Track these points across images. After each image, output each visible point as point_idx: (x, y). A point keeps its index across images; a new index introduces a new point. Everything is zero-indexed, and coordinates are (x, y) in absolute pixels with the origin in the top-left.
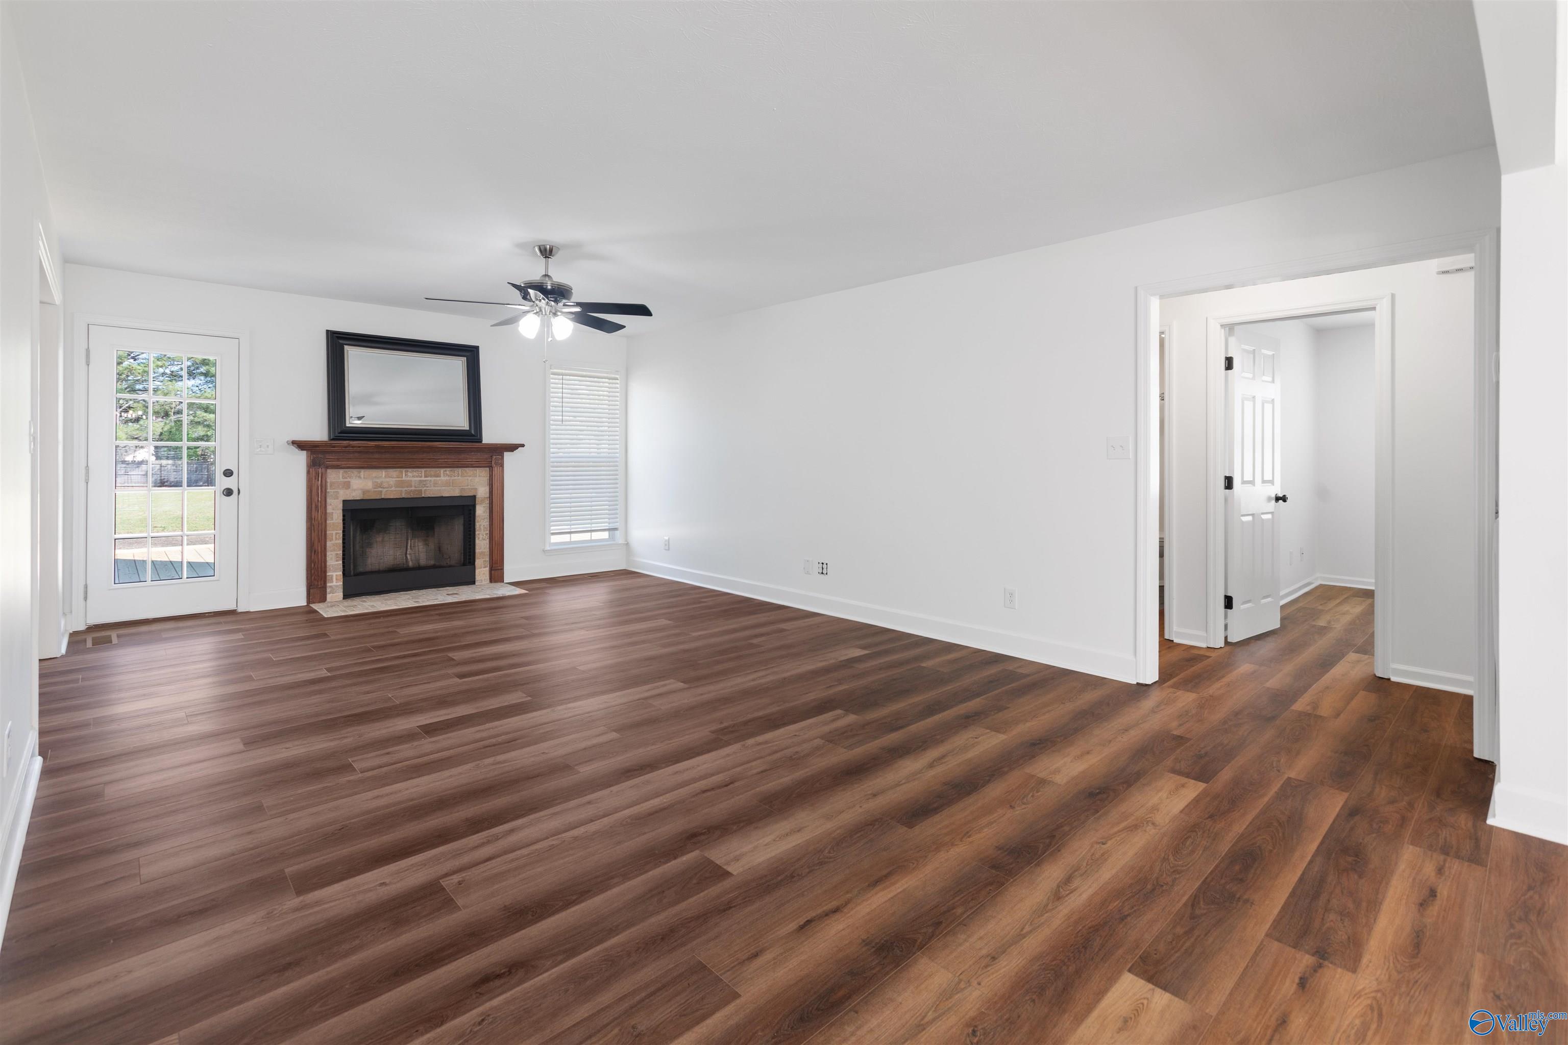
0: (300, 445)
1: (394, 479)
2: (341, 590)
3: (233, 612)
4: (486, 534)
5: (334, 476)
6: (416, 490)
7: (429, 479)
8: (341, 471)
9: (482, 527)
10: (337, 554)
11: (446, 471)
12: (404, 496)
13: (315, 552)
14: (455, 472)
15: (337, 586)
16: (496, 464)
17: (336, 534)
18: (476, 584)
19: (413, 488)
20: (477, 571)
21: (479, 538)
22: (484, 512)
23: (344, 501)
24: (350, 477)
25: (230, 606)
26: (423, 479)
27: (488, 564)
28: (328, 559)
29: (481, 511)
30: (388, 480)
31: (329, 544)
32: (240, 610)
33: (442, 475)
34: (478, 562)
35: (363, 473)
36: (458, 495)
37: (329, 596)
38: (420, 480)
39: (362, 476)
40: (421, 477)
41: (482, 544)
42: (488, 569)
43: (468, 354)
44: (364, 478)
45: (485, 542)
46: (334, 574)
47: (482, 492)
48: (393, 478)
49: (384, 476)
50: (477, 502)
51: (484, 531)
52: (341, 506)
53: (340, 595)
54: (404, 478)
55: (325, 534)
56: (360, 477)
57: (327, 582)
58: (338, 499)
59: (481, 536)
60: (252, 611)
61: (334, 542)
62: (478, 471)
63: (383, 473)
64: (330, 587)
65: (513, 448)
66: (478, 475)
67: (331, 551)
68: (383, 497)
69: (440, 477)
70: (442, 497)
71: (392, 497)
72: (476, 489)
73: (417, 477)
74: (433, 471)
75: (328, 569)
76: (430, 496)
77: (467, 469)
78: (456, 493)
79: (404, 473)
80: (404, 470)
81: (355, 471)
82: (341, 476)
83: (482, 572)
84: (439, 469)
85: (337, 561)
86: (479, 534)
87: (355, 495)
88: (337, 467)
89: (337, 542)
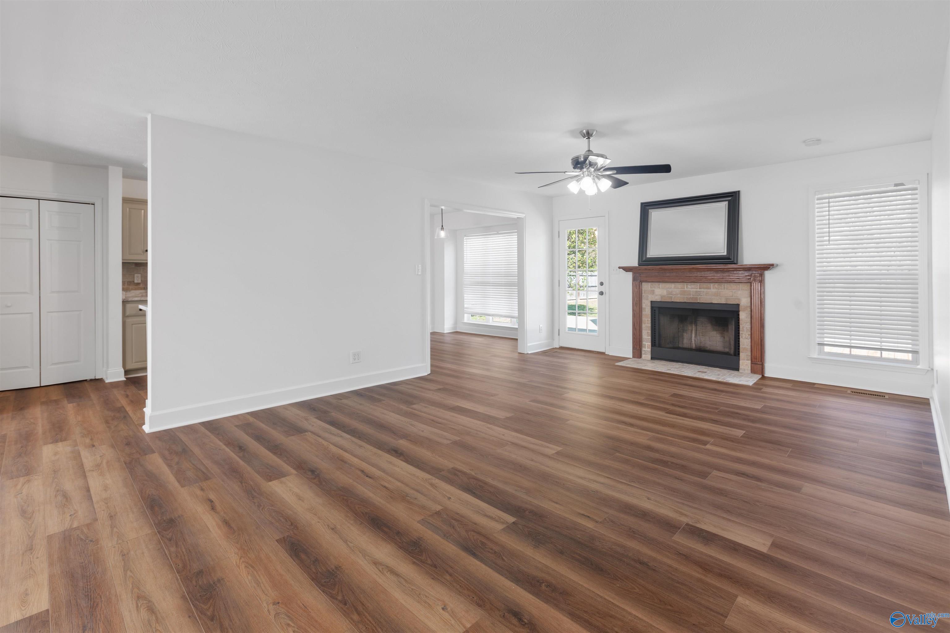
0: (627, 269)
1: (680, 290)
2: (650, 354)
3: (603, 353)
4: (748, 335)
5: (646, 287)
6: (693, 298)
7: (702, 290)
8: (650, 284)
9: (745, 329)
10: (648, 332)
11: (715, 285)
12: (685, 301)
13: (635, 329)
14: (721, 286)
15: (647, 351)
16: (757, 280)
17: (647, 320)
18: (740, 371)
19: (692, 296)
20: (741, 362)
21: (742, 337)
22: (746, 318)
23: (651, 301)
24: (654, 287)
25: (604, 351)
26: (698, 290)
27: (750, 358)
28: (643, 334)
29: (744, 316)
30: (675, 290)
31: (644, 326)
32: (606, 353)
33: (712, 288)
34: (742, 355)
35: (662, 285)
36: (724, 303)
37: (643, 356)
38: (696, 291)
39: (661, 287)
40: (697, 289)
41: (745, 342)
42: (750, 361)
43: (730, 198)
44: (662, 288)
45: (747, 340)
46: (647, 344)
47: (744, 302)
48: (679, 289)
49: (673, 287)
50: (740, 309)
51: (747, 332)
52: (649, 304)
53: (649, 356)
54: (686, 289)
55: (641, 320)
56: (659, 288)
57: (643, 347)
58: (648, 300)
59: (744, 336)
60: (612, 354)
61: (646, 325)
62: (741, 286)
63: (673, 285)
64: (644, 350)
66: (741, 289)
67: (644, 330)
68: (673, 301)
69: (710, 289)
72: (739, 299)
73: (694, 288)
74: (705, 285)
75: (642, 340)
76: (703, 302)
77: (733, 284)
78: (723, 302)
79: (685, 286)
80: (685, 284)
81: (657, 284)
82: (649, 287)
83: (745, 362)
84: (710, 284)
85: (648, 336)
87: (657, 298)
88: (646, 281)
89: (647, 325)
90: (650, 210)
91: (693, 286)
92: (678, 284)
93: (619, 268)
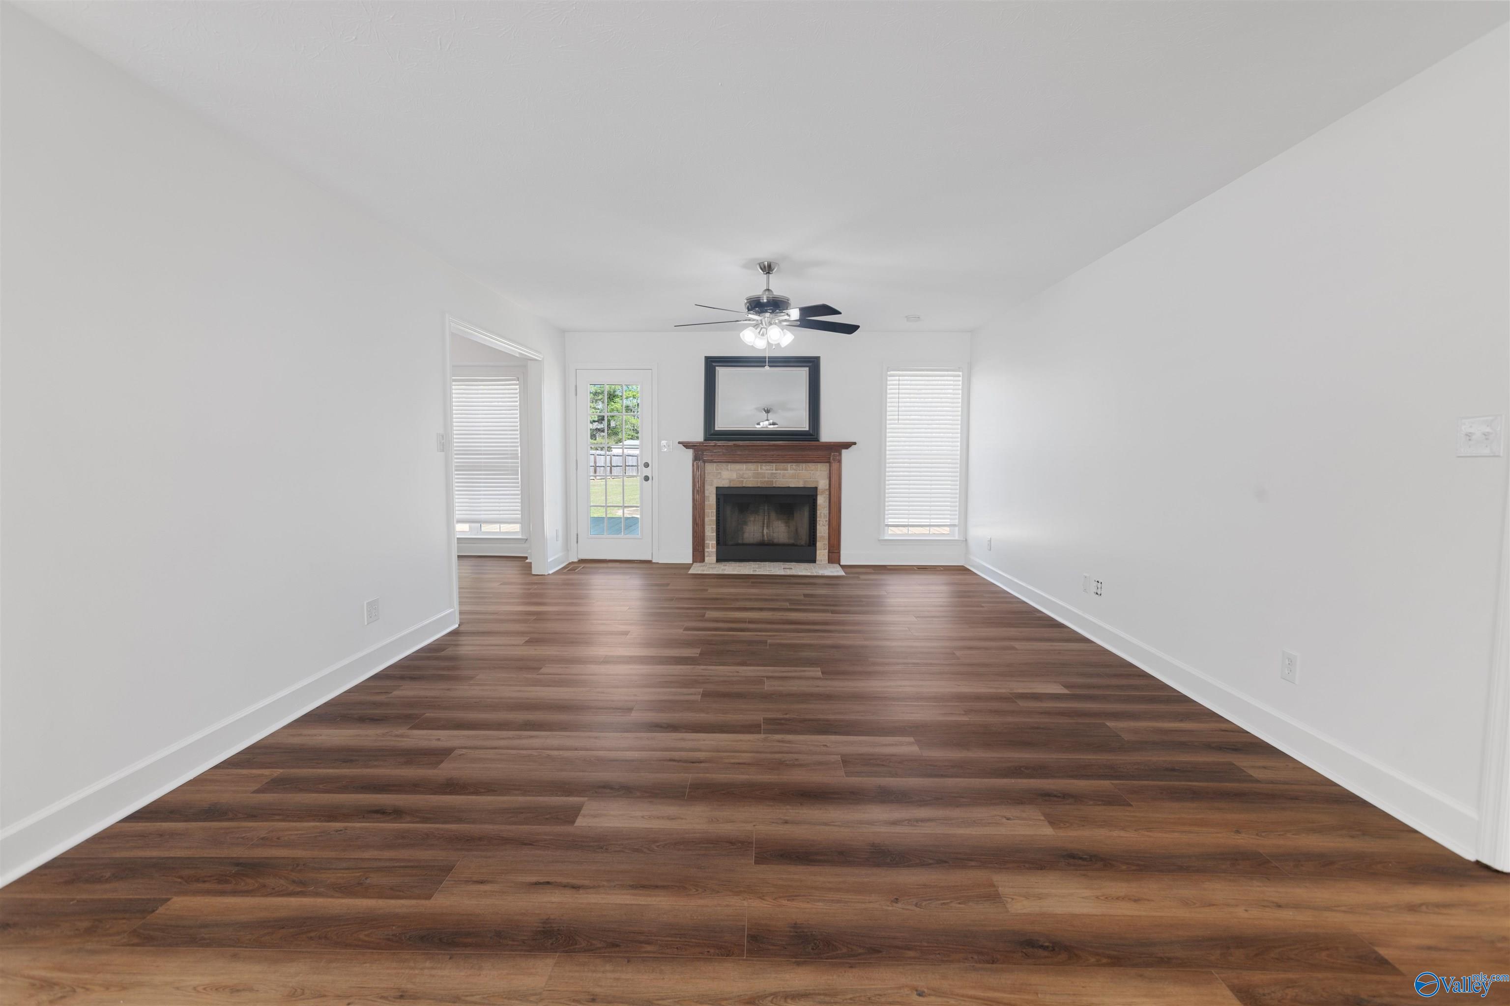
0: (687, 445)
1: (752, 472)
2: (715, 555)
3: (649, 562)
4: (826, 521)
5: (710, 468)
6: (768, 481)
7: (779, 472)
8: (715, 464)
9: (822, 514)
10: (712, 528)
11: (792, 465)
12: (759, 485)
13: (697, 524)
14: (799, 467)
15: (712, 552)
16: (834, 460)
17: (712, 512)
18: (817, 563)
19: (767, 479)
20: (818, 552)
21: (819, 525)
22: (824, 502)
23: (717, 488)
24: (721, 469)
25: (650, 559)
26: (774, 471)
27: (827, 547)
28: (706, 531)
29: (822, 501)
30: (747, 472)
31: (707, 519)
32: (654, 561)
33: (789, 468)
34: (819, 544)
35: (730, 466)
36: (802, 486)
37: (707, 559)
38: (772, 473)
39: (729, 469)
40: (773, 470)
41: (822, 529)
42: (827, 551)
43: (810, 364)
44: (731, 470)
45: (825, 527)
46: (711, 543)
47: (823, 484)
48: (751, 470)
49: (745, 468)
50: (818, 493)
51: (824, 518)
52: (714, 491)
53: (714, 558)
54: (760, 471)
55: (704, 512)
56: (728, 470)
57: (705, 548)
58: (713, 486)
59: (821, 523)
60: (660, 562)
61: (710, 518)
62: (819, 466)
63: (744, 466)
64: (708, 551)
65: (848, 445)
66: (819, 469)
67: (708, 525)
68: (744, 485)
69: (787, 470)
70: (789, 487)
71: (751, 486)
72: (817, 482)
73: (770, 470)
74: (782, 465)
75: (706, 538)
76: (779, 486)
77: (810, 465)
78: (801, 485)
79: (759, 466)
80: (759, 464)
81: (724, 465)
82: (715, 468)
83: (822, 553)
84: (787, 464)
85: (712, 533)
86: (819, 521)
87: (725, 483)
88: (711, 461)
89: (712, 518)
90: (717, 368)
91: (768, 467)
92: (750, 464)
93: (679, 443)
